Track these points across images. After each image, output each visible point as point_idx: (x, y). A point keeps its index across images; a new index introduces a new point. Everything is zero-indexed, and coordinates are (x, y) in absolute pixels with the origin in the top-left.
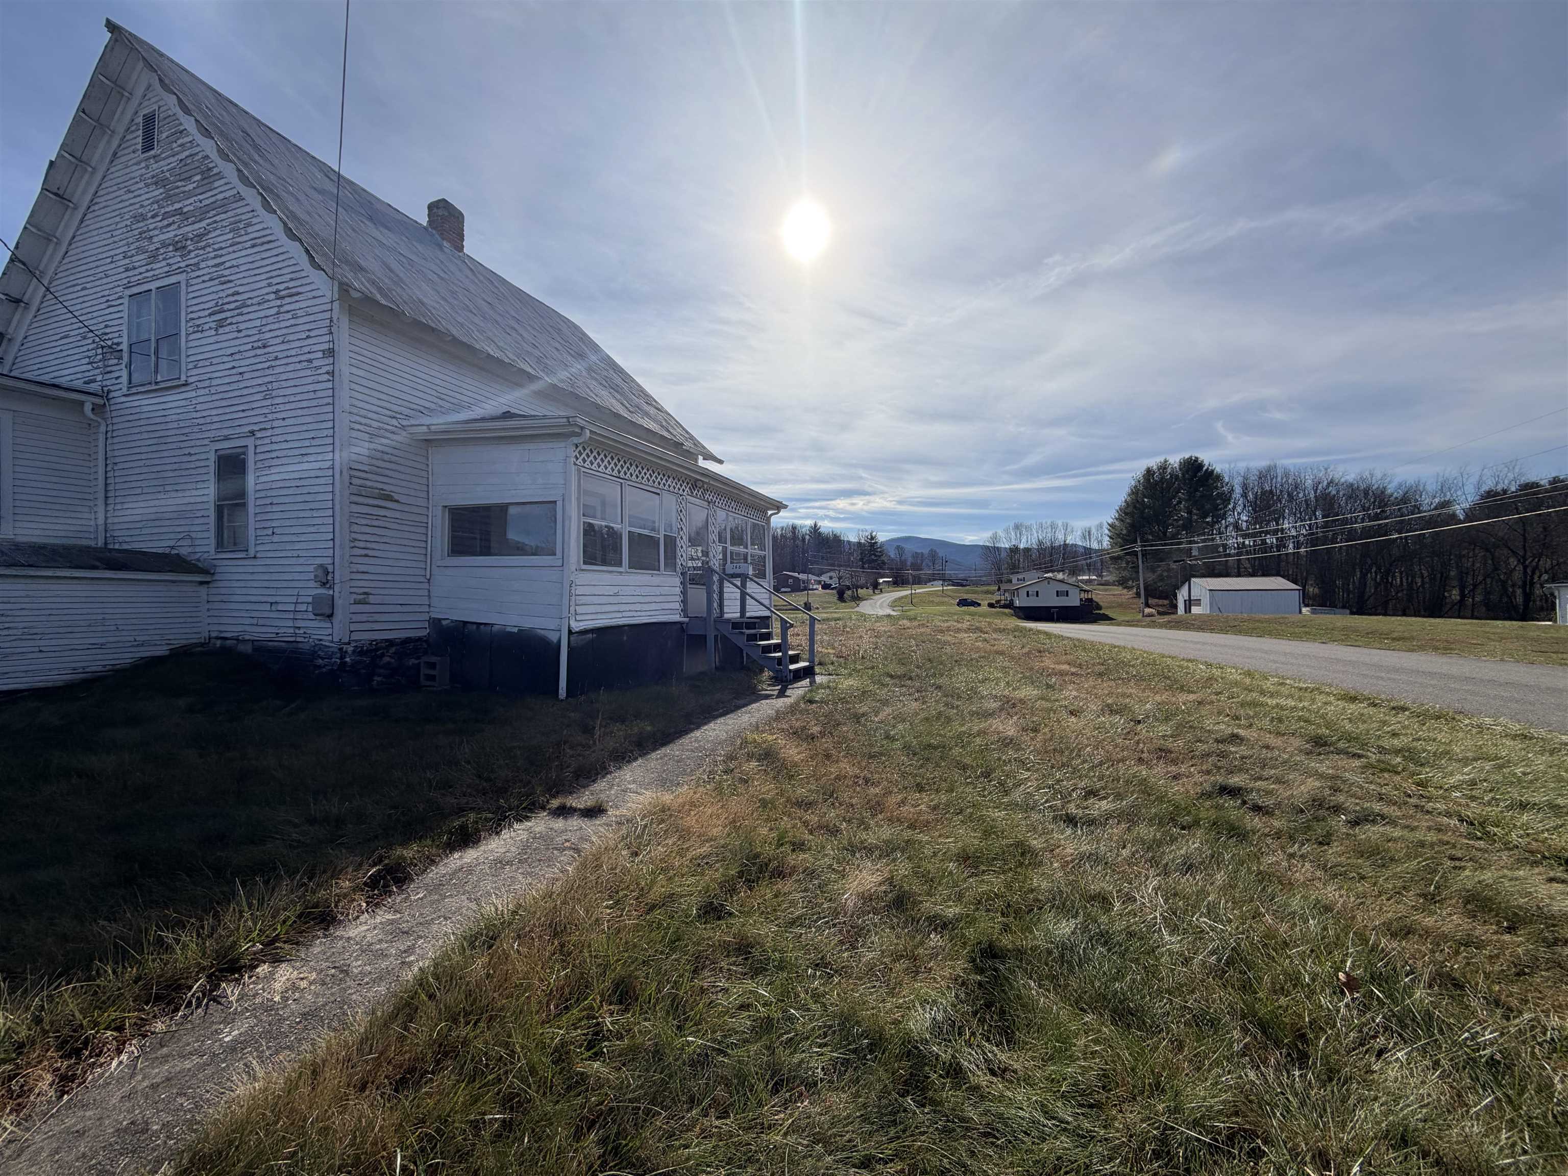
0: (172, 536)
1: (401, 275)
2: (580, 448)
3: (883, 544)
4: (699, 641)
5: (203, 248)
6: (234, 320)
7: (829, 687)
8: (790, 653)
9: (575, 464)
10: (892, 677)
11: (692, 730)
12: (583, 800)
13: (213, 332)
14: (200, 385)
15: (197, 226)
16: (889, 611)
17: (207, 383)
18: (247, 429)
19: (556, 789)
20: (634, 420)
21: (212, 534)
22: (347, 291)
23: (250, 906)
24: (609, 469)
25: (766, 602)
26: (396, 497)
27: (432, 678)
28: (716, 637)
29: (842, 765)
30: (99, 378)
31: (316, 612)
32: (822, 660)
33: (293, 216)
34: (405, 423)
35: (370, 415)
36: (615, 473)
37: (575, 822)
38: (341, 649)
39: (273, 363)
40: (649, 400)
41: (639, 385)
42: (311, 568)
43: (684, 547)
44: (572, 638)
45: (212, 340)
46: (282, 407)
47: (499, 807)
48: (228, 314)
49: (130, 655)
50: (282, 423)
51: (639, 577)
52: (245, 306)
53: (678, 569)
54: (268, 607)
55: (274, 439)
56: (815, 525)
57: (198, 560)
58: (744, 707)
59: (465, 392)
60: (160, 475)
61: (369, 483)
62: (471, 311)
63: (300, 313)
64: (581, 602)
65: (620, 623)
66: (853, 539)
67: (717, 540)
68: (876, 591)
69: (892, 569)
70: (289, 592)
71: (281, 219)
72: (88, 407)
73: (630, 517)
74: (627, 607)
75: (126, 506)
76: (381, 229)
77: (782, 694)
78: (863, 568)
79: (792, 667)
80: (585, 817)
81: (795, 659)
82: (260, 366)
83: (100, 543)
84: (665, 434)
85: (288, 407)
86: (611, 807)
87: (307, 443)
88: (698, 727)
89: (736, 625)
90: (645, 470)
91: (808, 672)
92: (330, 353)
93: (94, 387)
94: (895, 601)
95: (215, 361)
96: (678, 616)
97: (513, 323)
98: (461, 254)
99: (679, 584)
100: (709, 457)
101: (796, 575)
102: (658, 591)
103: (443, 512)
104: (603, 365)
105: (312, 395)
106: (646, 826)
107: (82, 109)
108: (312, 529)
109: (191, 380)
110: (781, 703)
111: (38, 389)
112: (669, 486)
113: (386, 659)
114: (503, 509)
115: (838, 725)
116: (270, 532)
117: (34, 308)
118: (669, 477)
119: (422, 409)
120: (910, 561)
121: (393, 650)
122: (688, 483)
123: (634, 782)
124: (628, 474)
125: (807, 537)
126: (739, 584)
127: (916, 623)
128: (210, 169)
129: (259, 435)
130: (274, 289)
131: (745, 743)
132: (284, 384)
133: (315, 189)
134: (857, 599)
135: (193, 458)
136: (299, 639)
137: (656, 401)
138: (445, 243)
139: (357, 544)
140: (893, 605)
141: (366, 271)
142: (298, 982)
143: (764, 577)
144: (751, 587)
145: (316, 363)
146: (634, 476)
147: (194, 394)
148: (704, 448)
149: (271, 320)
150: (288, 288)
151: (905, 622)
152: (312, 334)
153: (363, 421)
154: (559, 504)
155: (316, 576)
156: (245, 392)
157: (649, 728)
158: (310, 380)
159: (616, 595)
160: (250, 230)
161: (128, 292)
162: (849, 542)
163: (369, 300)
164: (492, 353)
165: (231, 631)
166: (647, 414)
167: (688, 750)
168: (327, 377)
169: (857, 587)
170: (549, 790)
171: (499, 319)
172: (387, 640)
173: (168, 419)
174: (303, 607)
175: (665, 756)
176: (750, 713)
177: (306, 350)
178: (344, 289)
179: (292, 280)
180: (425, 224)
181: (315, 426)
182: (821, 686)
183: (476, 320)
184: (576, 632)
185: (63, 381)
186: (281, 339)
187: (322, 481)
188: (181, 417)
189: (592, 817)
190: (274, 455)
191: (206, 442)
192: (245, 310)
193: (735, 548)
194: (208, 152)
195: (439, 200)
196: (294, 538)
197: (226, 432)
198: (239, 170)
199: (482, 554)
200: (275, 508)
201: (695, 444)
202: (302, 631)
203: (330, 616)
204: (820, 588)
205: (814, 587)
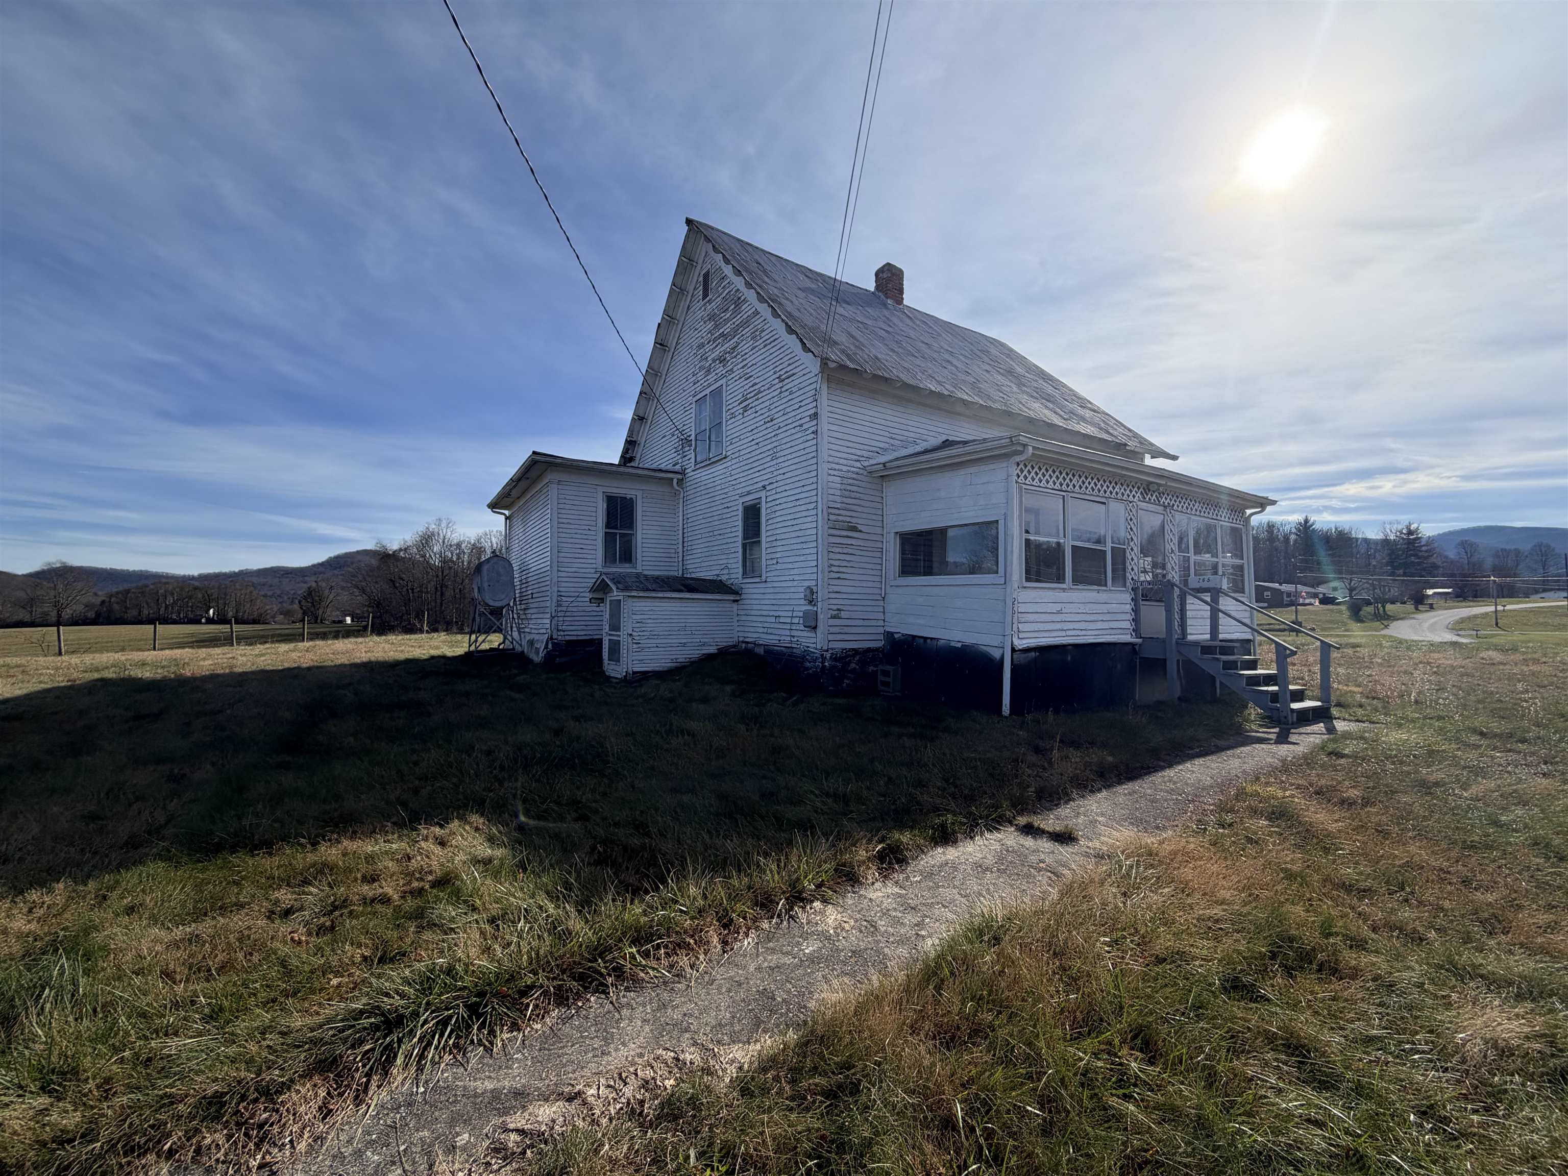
0: (718, 567)
1: (862, 340)
2: (1021, 466)
3: (1431, 540)
4: (1156, 666)
5: (735, 357)
6: (753, 405)
7: (1362, 738)
8: (1291, 687)
9: (1017, 482)
10: (1482, 734)
11: (1162, 768)
12: (1050, 821)
13: (741, 416)
14: (733, 456)
15: (732, 342)
16: (1449, 637)
17: (737, 454)
18: (760, 485)
19: (1021, 805)
20: (1070, 427)
21: (740, 565)
22: (826, 364)
23: (805, 853)
24: (1051, 483)
25: (1247, 621)
26: (860, 528)
27: (886, 684)
28: (1178, 661)
29: (1412, 848)
30: (680, 461)
31: (807, 624)
32: (1342, 699)
33: (790, 315)
34: (866, 464)
35: (842, 461)
36: (1057, 486)
37: (1045, 845)
38: (822, 655)
39: (777, 432)
40: (1084, 403)
41: (1071, 390)
42: (802, 589)
43: (1135, 559)
44: (1015, 656)
45: (740, 422)
46: (783, 465)
47: (971, 813)
48: (750, 401)
49: (698, 652)
50: (782, 477)
51: (1084, 594)
52: (760, 392)
53: (1128, 584)
54: (773, 620)
55: (779, 490)
56: (1306, 521)
57: (732, 584)
58: (1228, 748)
59: (911, 429)
60: (711, 524)
61: (841, 518)
62: (913, 356)
63: (794, 389)
64: (1023, 620)
65: (1064, 642)
66: (1374, 534)
67: (1176, 549)
68: (1421, 607)
69: (1453, 575)
70: (787, 608)
71: (783, 321)
72: (675, 481)
73: (1072, 530)
74: (1070, 626)
75: (694, 547)
76: (844, 305)
77: (1282, 739)
78: (1393, 574)
79: (1295, 706)
80: (1055, 841)
81: (1299, 696)
82: (769, 436)
83: (680, 575)
84: (1105, 436)
85: (787, 464)
86: (1082, 836)
87: (799, 490)
88: (1170, 766)
89: (1207, 649)
90: (1089, 479)
91: (1321, 715)
92: (815, 416)
93: (678, 467)
94: (1462, 621)
95: (742, 437)
96: (1129, 636)
97: (947, 356)
98: (901, 307)
99: (1129, 600)
100: (1158, 453)
101: (1276, 585)
102: (1104, 608)
103: (895, 538)
104: (1032, 377)
105: (803, 452)
106: (1131, 867)
107: (674, 284)
108: (802, 558)
109: (728, 454)
110: (1283, 750)
111: (653, 474)
112: (1117, 493)
113: (853, 665)
114: (943, 531)
115: (1393, 792)
116: (775, 561)
117: (649, 422)
118: (1116, 484)
119: (878, 450)
120: (1489, 562)
121: (857, 658)
122: (1139, 488)
123: (1102, 815)
124: (1071, 486)
125: (1293, 537)
126: (1208, 599)
127: (1518, 657)
128: (739, 298)
129: (768, 488)
130: (777, 375)
131: (1241, 794)
132: (784, 447)
133: (800, 289)
134: (1385, 618)
135: (730, 510)
136: (794, 646)
137: (1090, 403)
138: (889, 301)
139: (834, 569)
140: (1457, 627)
141: (838, 344)
142: (843, 924)
143: (1242, 591)
144: (1226, 604)
145: (805, 427)
146: (1077, 487)
147: (730, 463)
148: (1152, 444)
149: (776, 399)
150: (787, 372)
151: (1491, 653)
152: (802, 404)
153: (837, 467)
154: (1001, 523)
155: (805, 596)
156: (760, 457)
157: (1110, 759)
158: (801, 441)
159: (1058, 612)
160: (762, 335)
161: (695, 399)
162: (1366, 540)
163: (843, 367)
164: (933, 389)
165: (751, 637)
166: (1083, 419)
167: (1161, 790)
168: (813, 436)
169: (1384, 602)
170: (1014, 806)
171: (935, 355)
172: (853, 649)
173: (716, 484)
174: (796, 620)
175: (1134, 792)
176: (1239, 757)
177: (798, 417)
178: (824, 362)
179: (789, 365)
180: (872, 289)
181: (805, 476)
182: (1347, 735)
183: (918, 362)
184: (1020, 650)
185: (662, 467)
186: (782, 412)
187: (809, 519)
188: (723, 481)
189: (1062, 843)
190: (777, 502)
191: (737, 497)
192: (760, 396)
193: (1198, 558)
194: (739, 287)
195: (884, 266)
196: (790, 566)
197: (748, 489)
198: (758, 293)
199: (925, 574)
200: (779, 543)
201: (1141, 443)
202: (795, 639)
203: (815, 628)
204: (1317, 603)
205: (1307, 601)
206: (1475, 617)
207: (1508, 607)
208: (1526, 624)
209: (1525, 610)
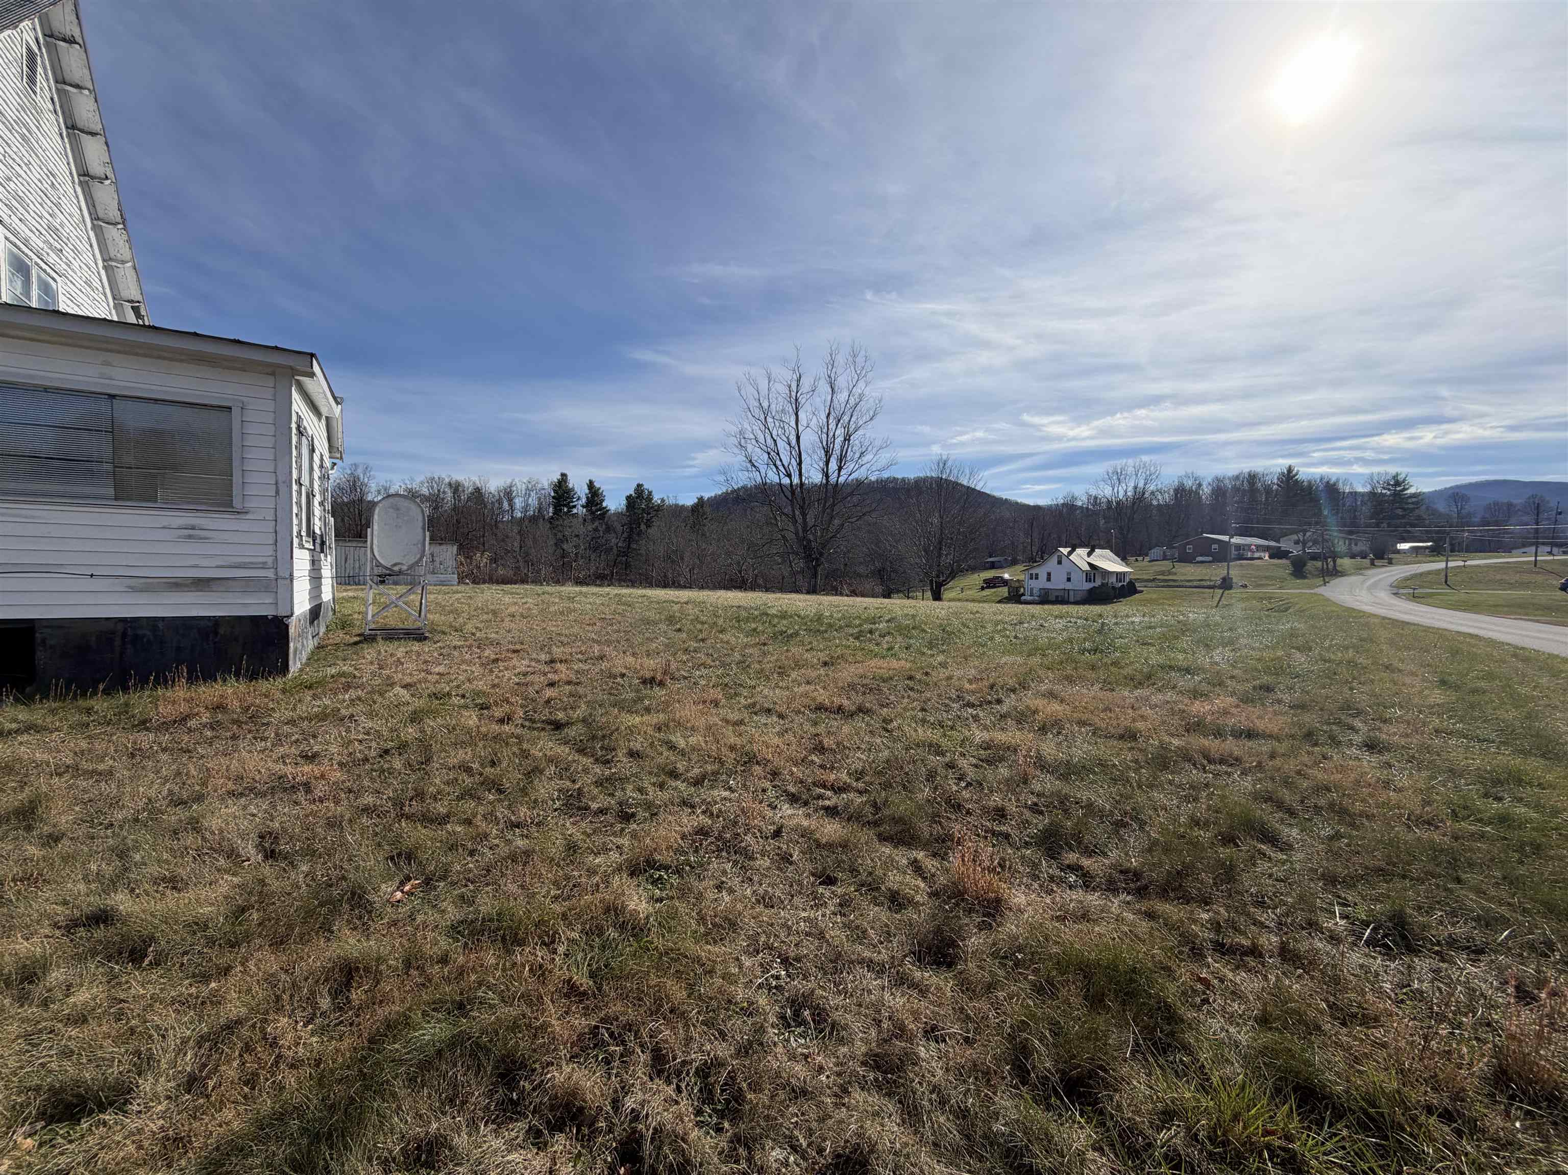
68: (1379, 563)
120: (1479, 515)
125: (1275, 487)
134: (1330, 574)
204: (1267, 558)
205: (1257, 555)
206: (1429, 573)
207: (1469, 563)
208: (1479, 582)
209: (1488, 566)
